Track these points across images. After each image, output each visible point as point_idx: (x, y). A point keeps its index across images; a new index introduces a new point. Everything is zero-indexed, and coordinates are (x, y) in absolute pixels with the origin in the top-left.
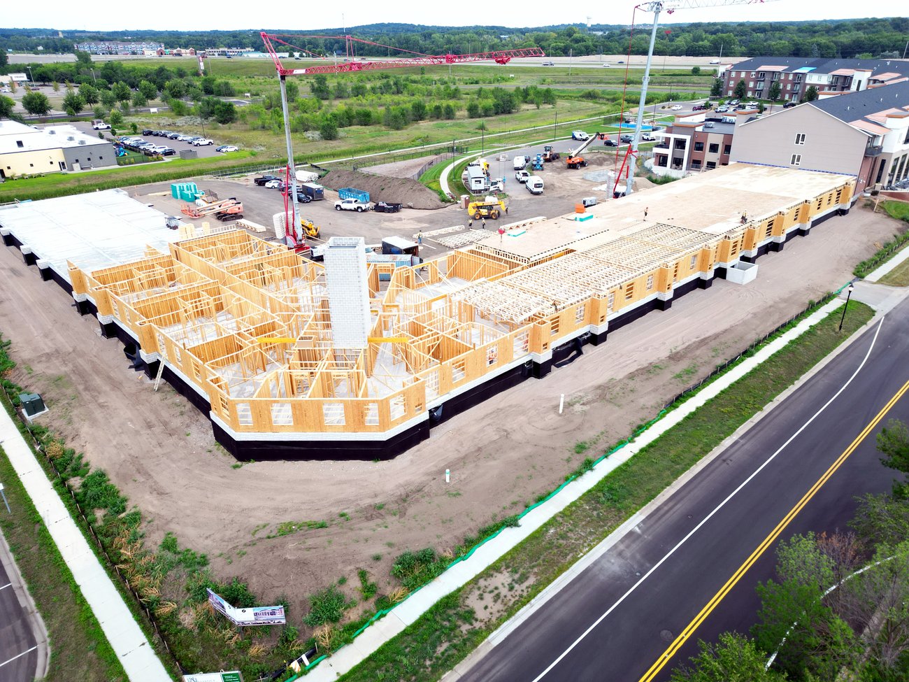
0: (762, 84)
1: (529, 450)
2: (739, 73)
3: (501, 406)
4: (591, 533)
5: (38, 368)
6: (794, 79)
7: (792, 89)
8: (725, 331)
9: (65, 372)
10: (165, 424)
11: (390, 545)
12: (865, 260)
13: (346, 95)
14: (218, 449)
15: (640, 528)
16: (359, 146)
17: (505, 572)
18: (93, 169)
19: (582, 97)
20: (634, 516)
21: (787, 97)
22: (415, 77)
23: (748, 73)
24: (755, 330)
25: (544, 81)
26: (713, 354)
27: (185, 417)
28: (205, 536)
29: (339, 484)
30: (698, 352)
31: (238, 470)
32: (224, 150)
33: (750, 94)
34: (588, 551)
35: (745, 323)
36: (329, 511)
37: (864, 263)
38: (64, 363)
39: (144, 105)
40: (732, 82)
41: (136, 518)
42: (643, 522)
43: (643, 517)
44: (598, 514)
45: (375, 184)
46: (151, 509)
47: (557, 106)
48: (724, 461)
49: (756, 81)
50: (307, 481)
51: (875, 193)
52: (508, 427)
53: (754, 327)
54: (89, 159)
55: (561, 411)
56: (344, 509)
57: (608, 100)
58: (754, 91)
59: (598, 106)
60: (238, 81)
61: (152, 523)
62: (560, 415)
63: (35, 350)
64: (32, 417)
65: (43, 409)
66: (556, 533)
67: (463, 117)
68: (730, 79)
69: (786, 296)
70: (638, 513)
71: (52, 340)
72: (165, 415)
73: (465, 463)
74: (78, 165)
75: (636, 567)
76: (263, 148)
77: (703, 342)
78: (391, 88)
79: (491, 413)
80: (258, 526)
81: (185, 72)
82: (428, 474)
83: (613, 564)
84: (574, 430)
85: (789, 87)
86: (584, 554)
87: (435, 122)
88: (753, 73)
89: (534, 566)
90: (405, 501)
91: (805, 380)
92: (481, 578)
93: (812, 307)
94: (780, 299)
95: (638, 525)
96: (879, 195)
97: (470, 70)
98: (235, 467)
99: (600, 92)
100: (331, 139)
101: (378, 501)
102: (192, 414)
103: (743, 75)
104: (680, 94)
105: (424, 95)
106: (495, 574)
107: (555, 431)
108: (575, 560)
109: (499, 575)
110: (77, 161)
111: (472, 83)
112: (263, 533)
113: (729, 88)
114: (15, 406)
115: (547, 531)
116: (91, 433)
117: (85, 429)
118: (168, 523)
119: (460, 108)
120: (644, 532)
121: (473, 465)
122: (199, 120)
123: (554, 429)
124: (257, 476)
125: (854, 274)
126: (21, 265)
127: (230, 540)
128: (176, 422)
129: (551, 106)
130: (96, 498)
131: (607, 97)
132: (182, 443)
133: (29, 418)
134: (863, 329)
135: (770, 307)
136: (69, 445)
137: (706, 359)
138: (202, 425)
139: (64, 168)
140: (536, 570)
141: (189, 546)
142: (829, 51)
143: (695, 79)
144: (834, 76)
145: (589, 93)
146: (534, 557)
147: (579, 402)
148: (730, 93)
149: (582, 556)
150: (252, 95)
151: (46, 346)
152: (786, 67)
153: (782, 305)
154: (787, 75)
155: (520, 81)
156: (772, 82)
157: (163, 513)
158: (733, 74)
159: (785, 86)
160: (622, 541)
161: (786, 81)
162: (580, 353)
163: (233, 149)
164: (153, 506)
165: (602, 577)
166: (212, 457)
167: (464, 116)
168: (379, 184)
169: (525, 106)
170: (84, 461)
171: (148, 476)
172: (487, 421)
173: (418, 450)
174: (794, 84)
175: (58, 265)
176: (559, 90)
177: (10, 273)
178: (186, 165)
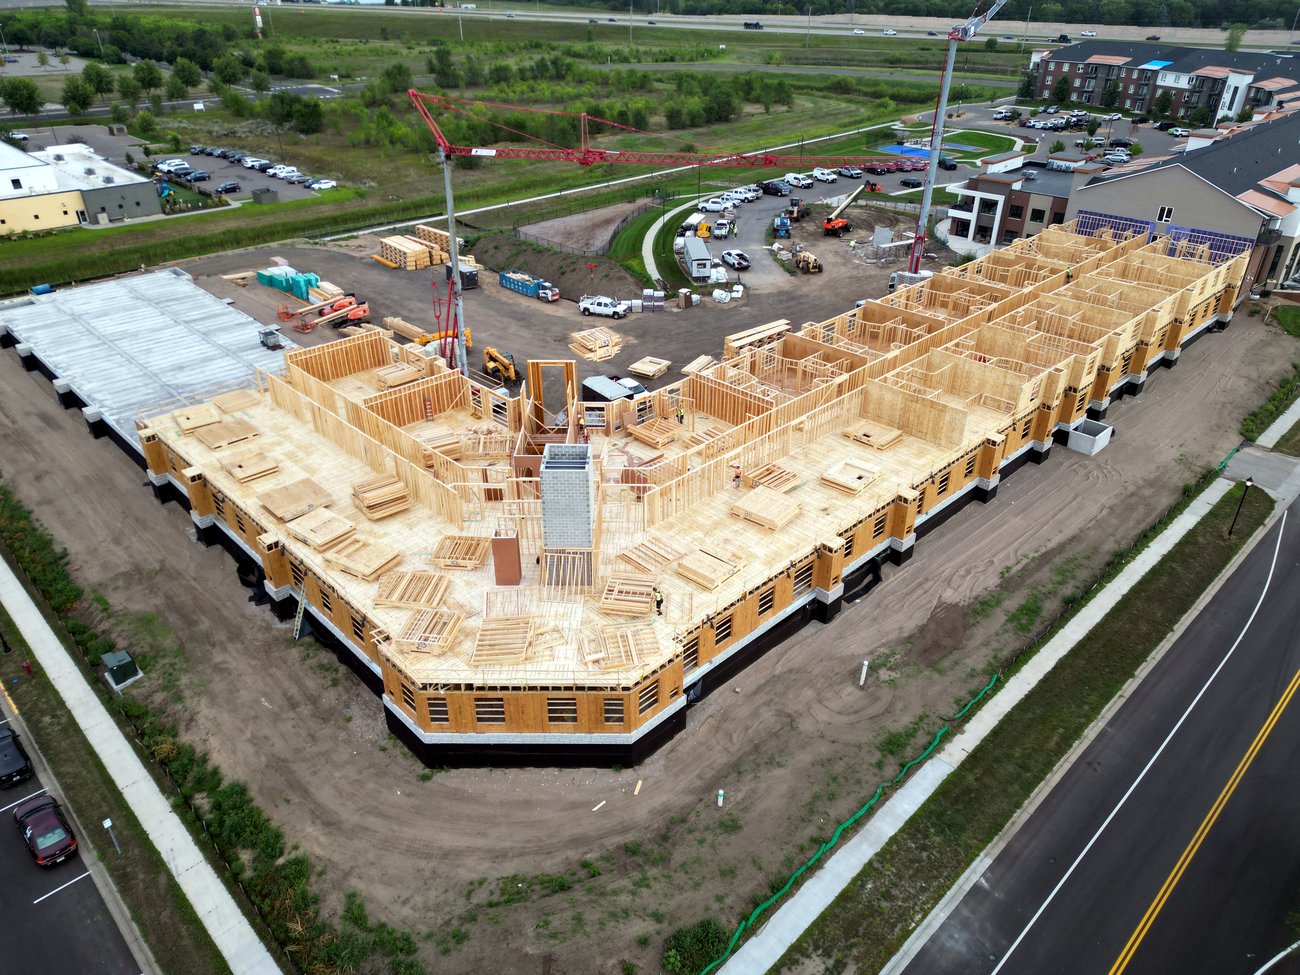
0: (1093, 82)
1: (824, 749)
2: (1059, 65)
3: (779, 670)
4: (923, 890)
5: (116, 600)
6: (1139, 78)
7: (1135, 93)
8: (1073, 539)
9: (156, 606)
10: (314, 700)
11: (658, 918)
12: (1256, 410)
13: (482, 80)
14: (394, 746)
15: (987, 881)
16: (514, 179)
17: (814, 956)
18: (128, 221)
19: (829, 89)
20: (978, 859)
21: (1128, 104)
22: (579, 46)
23: (1073, 66)
24: (1113, 535)
25: (771, 58)
26: (1059, 578)
27: (340, 688)
28: (402, 899)
29: (572, 809)
30: (1038, 576)
31: (428, 784)
32: (316, 186)
33: (1074, 97)
34: (922, 920)
35: (1099, 524)
36: (564, 857)
37: (1254, 415)
38: (153, 590)
39: (183, 96)
40: (1049, 78)
41: (301, 868)
42: (990, 868)
43: (988, 862)
44: (929, 857)
45: (551, 264)
46: (318, 851)
47: (795, 108)
48: (1090, 764)
49: (1084, 78)
50: (527, 804)
51: (1265, 294)
52: (791, 708)
53: (1111, 530)
54: (121, 206)
55: (862, 683)
56: (585, 853)
57: (866, 94)
58: (1081, 91)
59: (853, 107)
60: (315, 49)
61: (324, 877)
62: (862, 688)
63: (105, 566)
64: (121, 686)
65: (135, 673)
66: (876, 888)
67: (659, 128)
68: (1046, 73)
69: (1152, 476)
70: (982, 854)
71: (126, 548)
72: (311, 684)
73: (740, 773)
74: (105, 215)
75: (988, 945)
76: (373, 184)
77: (1046, 558)
78: (547, 70)
79: (765, 684)
80: (471, 883)
81: (234, 32)
82: (692, 792)
83: (957, 941)
84: (883, 714)
85: (1131, 91)
86: (917, 925)
87: (619, 137)
88: (1081, 66)
89: (853, 945)
90: (665, 838)
91: (1188, 623)
92: (783, 965)
93: (1188, 494)
94: (1145, 480)
95: (984, 875)
96: (1272, 297)
97: (660, 34)
98: (425, 778)
99: (854, 82)
100: (471, 169)
101: (629, 838)
102: (348, 684)
103: (1066, 68)
104: (971, 88)
105: (597, 84)
106: (802, 959)
107: (857, 716)
108: (906, 934)
109: (807, 961)
110: (103, 210)
111: (665, 60)
112: (481, 897)
113: (1044, 87)
114: (93, 665)
115: (863, 886)
116: (211, 717)
117: (205, 711)
118: (347, 875)
119: (653, 111)
120: (993, 887)
121: (751, 776)
122: (270, 127)
123: (856, 712)
124: (457, 795)
125: (1241, 434)
126: (54, 409)
127: (438, 907)
128: (330, 698)
129: (785, 108)
130: (238, 831)
131: (865, 89)
132: (342, 735)
133: (117, 688)
134: (1260, 534)
135: (1132, 495)
136: (185, 738)
137: (1050, 586)
138: (365, 703)
139: (85, 220)
140: (855, 952)
141: (383, 919)
142: (1184, 15)
143: (990, 57)
144: (1198, 77)
145: (839, 83)
146: (850, 930)
147: (885, 665)
148: (1046, 94)
149: (915, 929)
150: (341, 77)
151: (121, 560)
152: (1129, 59)
153: (1147, 492)
154: (1130, 72)
155: (734, 56)
156: (1107, 80)
157: (336, 857)
158: (1052, 67)
159: (1126, 88)
160: (965, 901)
161: (1128, 81)
162: (877, 579)
163: (329, 185)
164: (320, 845)
165: (944, 963)
166: (388, 760)
167: (660, 125)
168: (557, 264)
169: (748, 108)
170: (210, 767)
171: (305, 792)
172: (762, 698)
173: (672, 750)
174: (1139, 86)
175: (116, 417)
176: (793, 76)
177: (40, 423)
178: (263, 213)
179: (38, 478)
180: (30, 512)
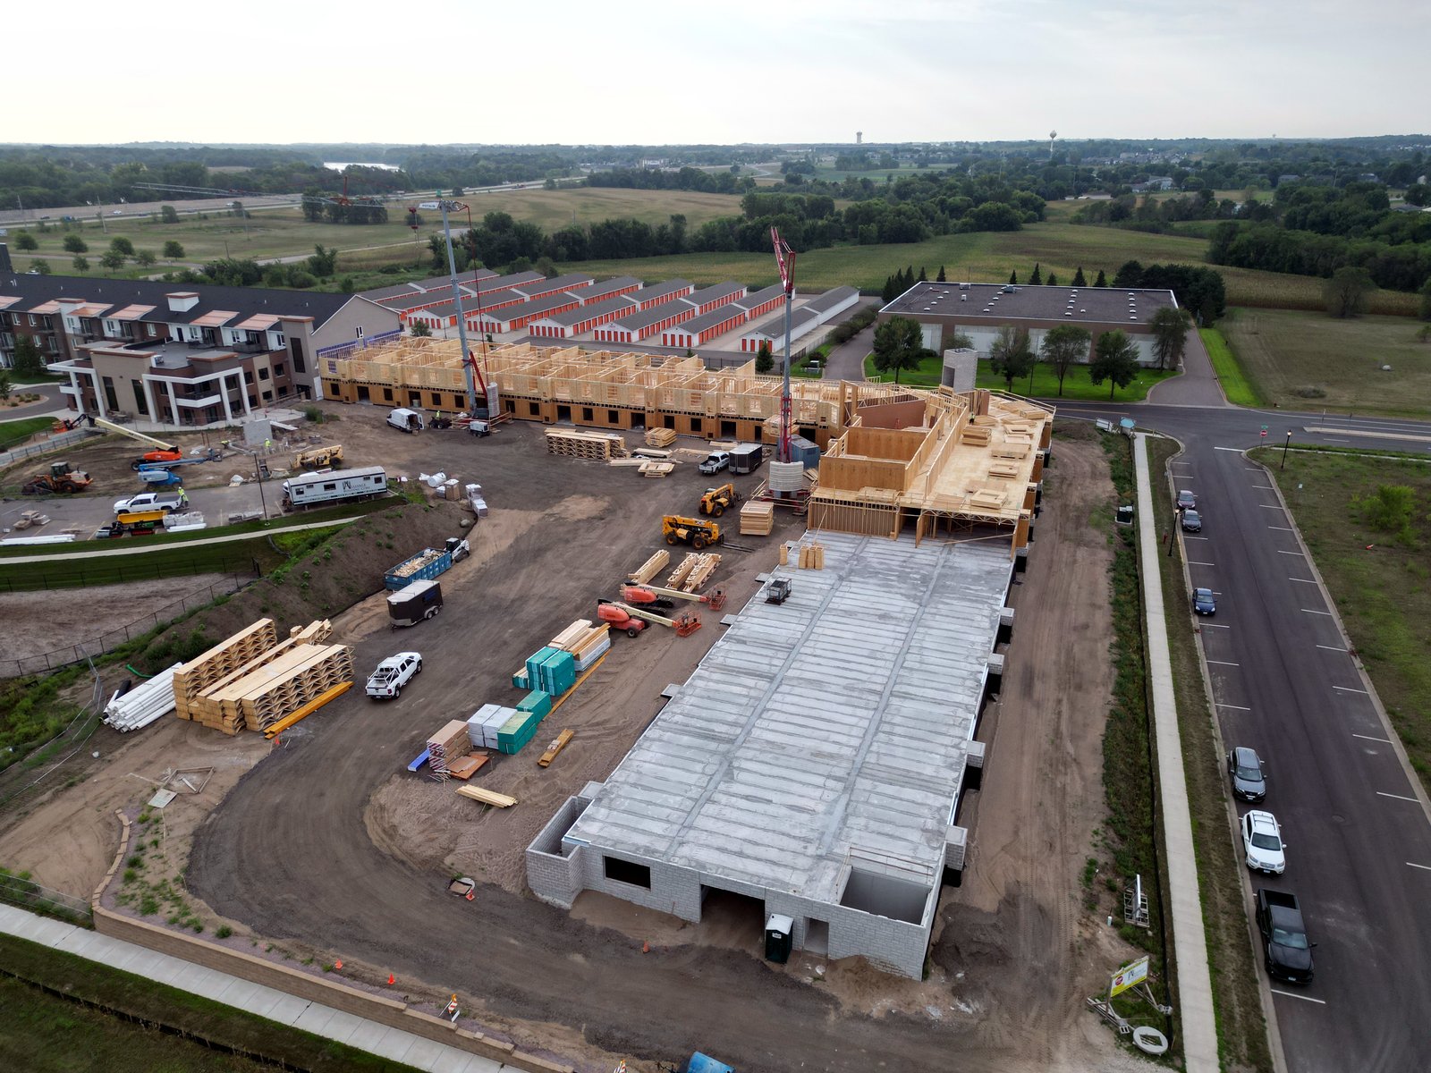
5: (1103, 539)
179: (1086, 627)
180: (1111, 604)
